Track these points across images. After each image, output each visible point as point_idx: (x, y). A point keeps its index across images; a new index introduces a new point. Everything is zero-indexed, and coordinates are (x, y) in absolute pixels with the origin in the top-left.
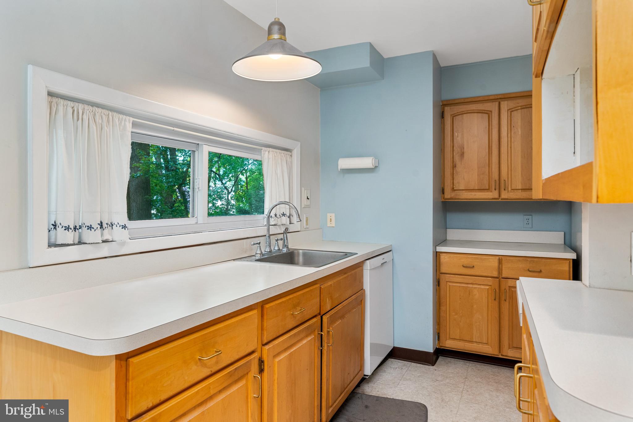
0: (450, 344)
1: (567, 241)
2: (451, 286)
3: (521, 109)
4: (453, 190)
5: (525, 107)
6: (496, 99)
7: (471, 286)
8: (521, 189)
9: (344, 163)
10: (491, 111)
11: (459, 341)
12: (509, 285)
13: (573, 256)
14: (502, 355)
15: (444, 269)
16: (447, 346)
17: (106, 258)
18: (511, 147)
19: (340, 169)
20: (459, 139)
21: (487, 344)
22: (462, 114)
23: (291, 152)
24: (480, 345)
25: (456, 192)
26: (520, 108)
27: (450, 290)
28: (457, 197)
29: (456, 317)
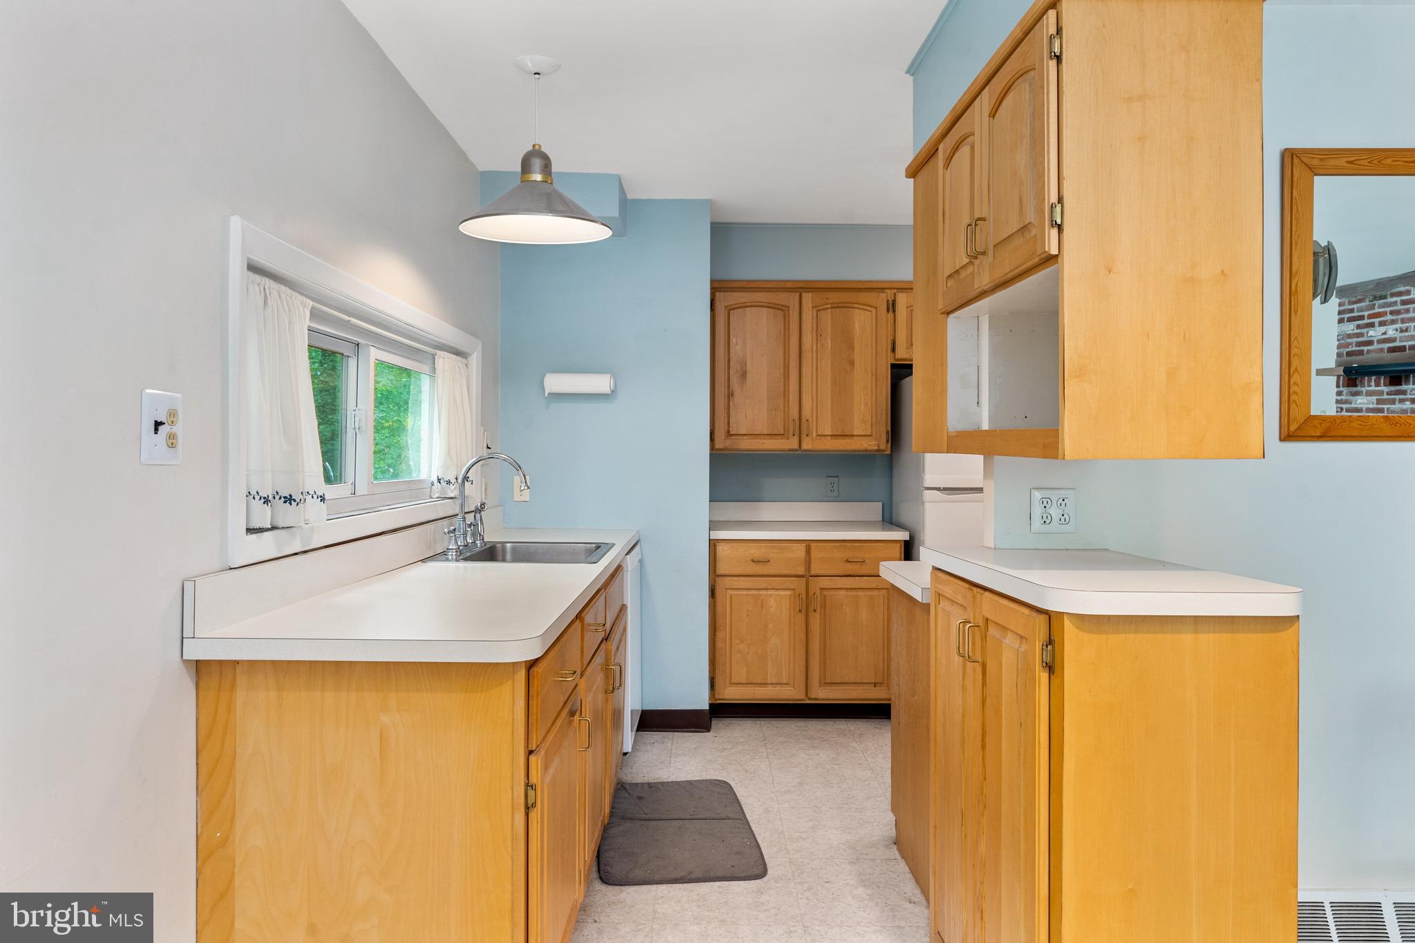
0: (731, 694)
1: (886, 517)
2: (733, 596)
3: (832, 308)
4: (729, 434)
5: (836, 305)
6: (795, 288)
7: (764, 592)
8: (832, 435)
9: (556, 383)
10: (788, 307)
11: (745, 686)
12: (821, 587)
13: (902, 535)
14: (810, 699)
15: (721, 571)
16: (726, 697)
17: (296, 554)
18: (817, 368)
19: (549, 394)
20: (738, 348)
21: (787, 684)
22: (744, 306)
23: (466, 358)
24: (778, 688)
25: (733, 438)
26: (829, 306)
27: (731, 603)
28: (735, 447)
29: (741, 646)
